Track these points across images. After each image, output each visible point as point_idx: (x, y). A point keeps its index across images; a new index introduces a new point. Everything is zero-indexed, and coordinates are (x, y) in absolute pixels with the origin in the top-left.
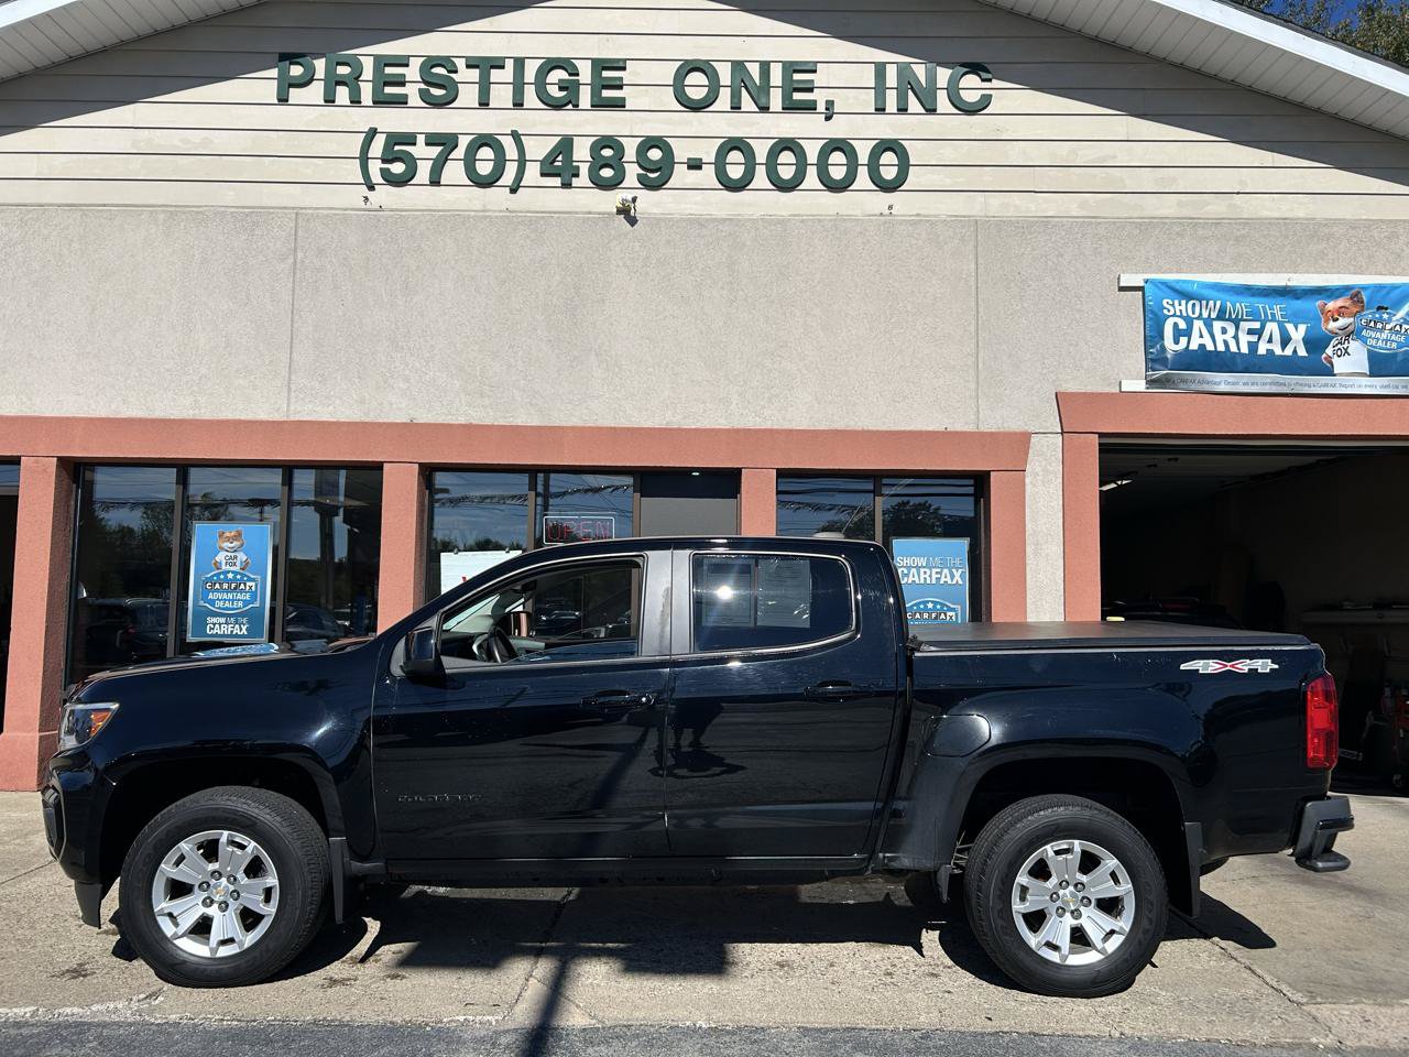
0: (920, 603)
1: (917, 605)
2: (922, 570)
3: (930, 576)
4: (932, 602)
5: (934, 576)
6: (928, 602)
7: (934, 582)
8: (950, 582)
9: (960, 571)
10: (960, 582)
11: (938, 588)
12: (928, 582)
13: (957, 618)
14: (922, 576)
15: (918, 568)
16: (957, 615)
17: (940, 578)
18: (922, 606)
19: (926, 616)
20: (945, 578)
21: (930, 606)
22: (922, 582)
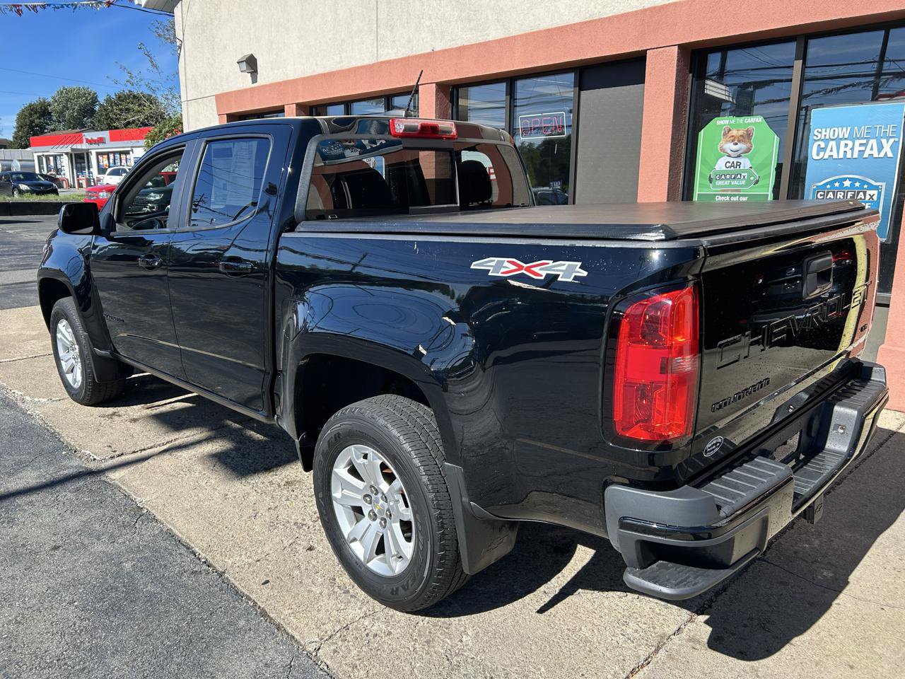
0: (835, 181)
1: (832, 183)
2: (843, 143)
3: (852, 149)
4: (850, 179)
5: (857, 148)
6: (845, 179)
7: (856, 155)
8: (876, 155)
9: (892, 141)
10: (890, 154)
11: (861, 163)
12: (849, 156)
13: (879, 198)
14: (842, 149)
15: (838, 140)
16: (879, 194)
17: (864, 151)
18: (837, 184)
19: (840, 195)
20: (872, 150)
21: (847, 183)
22: (841, 156)
